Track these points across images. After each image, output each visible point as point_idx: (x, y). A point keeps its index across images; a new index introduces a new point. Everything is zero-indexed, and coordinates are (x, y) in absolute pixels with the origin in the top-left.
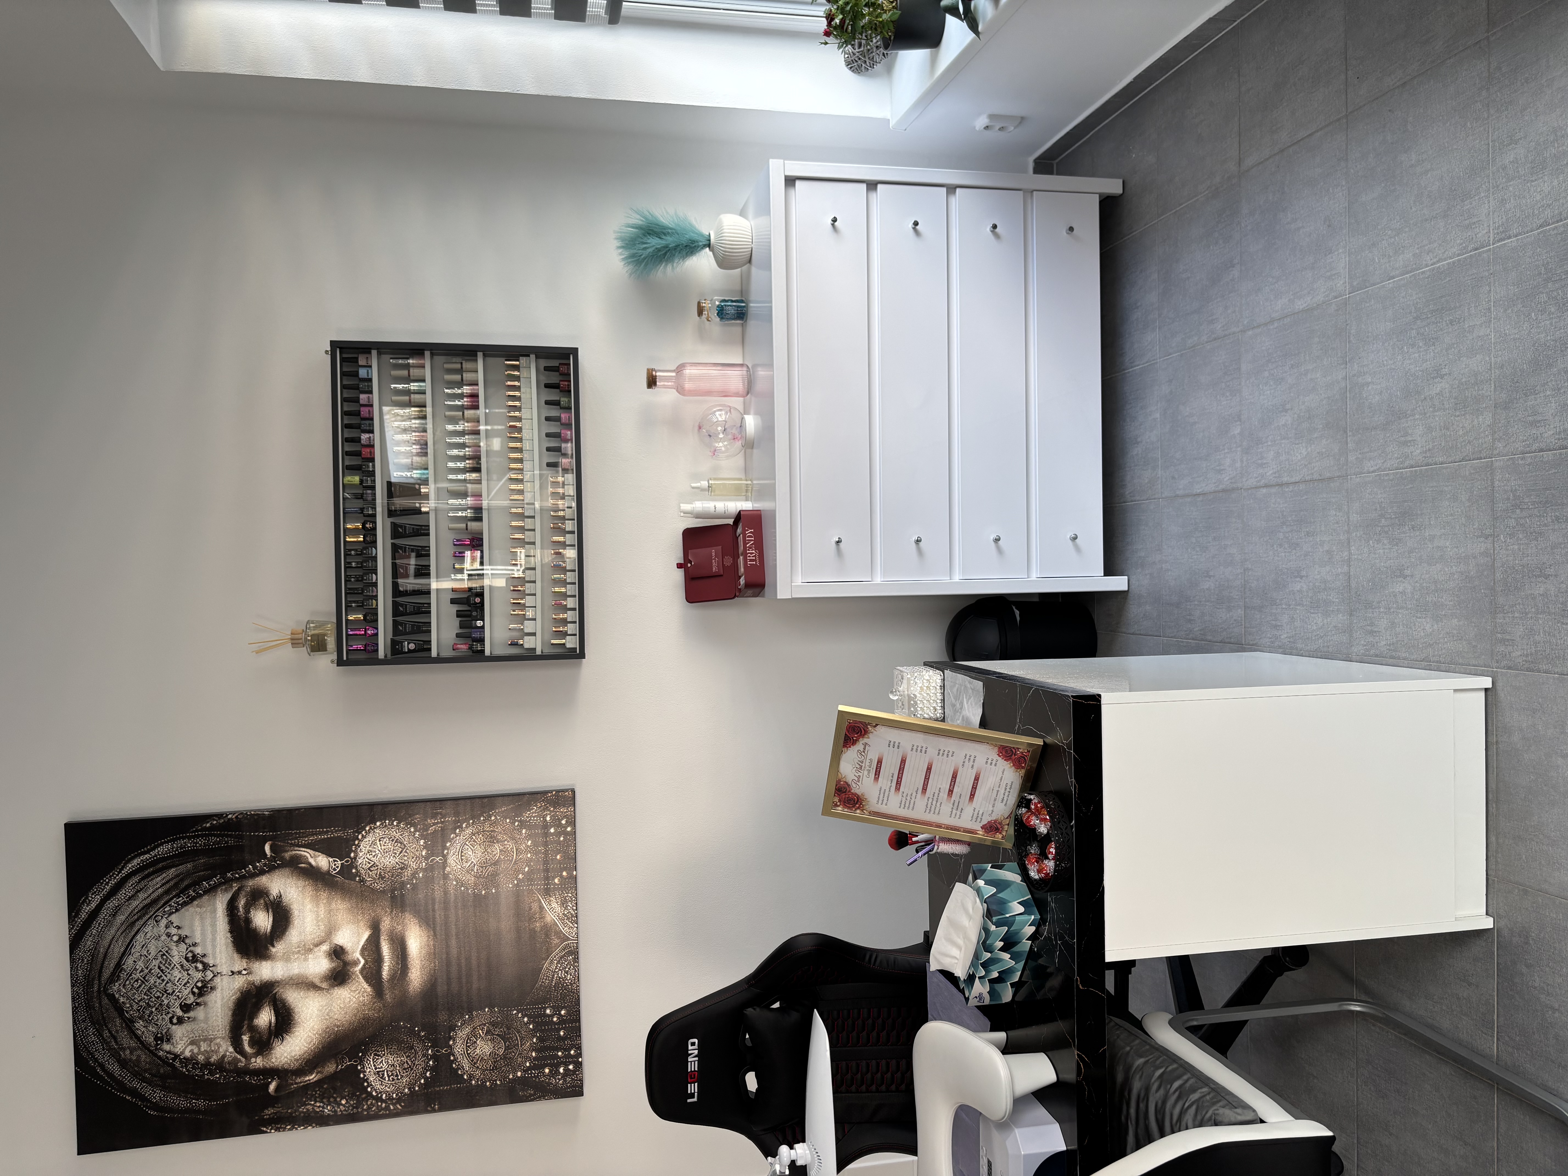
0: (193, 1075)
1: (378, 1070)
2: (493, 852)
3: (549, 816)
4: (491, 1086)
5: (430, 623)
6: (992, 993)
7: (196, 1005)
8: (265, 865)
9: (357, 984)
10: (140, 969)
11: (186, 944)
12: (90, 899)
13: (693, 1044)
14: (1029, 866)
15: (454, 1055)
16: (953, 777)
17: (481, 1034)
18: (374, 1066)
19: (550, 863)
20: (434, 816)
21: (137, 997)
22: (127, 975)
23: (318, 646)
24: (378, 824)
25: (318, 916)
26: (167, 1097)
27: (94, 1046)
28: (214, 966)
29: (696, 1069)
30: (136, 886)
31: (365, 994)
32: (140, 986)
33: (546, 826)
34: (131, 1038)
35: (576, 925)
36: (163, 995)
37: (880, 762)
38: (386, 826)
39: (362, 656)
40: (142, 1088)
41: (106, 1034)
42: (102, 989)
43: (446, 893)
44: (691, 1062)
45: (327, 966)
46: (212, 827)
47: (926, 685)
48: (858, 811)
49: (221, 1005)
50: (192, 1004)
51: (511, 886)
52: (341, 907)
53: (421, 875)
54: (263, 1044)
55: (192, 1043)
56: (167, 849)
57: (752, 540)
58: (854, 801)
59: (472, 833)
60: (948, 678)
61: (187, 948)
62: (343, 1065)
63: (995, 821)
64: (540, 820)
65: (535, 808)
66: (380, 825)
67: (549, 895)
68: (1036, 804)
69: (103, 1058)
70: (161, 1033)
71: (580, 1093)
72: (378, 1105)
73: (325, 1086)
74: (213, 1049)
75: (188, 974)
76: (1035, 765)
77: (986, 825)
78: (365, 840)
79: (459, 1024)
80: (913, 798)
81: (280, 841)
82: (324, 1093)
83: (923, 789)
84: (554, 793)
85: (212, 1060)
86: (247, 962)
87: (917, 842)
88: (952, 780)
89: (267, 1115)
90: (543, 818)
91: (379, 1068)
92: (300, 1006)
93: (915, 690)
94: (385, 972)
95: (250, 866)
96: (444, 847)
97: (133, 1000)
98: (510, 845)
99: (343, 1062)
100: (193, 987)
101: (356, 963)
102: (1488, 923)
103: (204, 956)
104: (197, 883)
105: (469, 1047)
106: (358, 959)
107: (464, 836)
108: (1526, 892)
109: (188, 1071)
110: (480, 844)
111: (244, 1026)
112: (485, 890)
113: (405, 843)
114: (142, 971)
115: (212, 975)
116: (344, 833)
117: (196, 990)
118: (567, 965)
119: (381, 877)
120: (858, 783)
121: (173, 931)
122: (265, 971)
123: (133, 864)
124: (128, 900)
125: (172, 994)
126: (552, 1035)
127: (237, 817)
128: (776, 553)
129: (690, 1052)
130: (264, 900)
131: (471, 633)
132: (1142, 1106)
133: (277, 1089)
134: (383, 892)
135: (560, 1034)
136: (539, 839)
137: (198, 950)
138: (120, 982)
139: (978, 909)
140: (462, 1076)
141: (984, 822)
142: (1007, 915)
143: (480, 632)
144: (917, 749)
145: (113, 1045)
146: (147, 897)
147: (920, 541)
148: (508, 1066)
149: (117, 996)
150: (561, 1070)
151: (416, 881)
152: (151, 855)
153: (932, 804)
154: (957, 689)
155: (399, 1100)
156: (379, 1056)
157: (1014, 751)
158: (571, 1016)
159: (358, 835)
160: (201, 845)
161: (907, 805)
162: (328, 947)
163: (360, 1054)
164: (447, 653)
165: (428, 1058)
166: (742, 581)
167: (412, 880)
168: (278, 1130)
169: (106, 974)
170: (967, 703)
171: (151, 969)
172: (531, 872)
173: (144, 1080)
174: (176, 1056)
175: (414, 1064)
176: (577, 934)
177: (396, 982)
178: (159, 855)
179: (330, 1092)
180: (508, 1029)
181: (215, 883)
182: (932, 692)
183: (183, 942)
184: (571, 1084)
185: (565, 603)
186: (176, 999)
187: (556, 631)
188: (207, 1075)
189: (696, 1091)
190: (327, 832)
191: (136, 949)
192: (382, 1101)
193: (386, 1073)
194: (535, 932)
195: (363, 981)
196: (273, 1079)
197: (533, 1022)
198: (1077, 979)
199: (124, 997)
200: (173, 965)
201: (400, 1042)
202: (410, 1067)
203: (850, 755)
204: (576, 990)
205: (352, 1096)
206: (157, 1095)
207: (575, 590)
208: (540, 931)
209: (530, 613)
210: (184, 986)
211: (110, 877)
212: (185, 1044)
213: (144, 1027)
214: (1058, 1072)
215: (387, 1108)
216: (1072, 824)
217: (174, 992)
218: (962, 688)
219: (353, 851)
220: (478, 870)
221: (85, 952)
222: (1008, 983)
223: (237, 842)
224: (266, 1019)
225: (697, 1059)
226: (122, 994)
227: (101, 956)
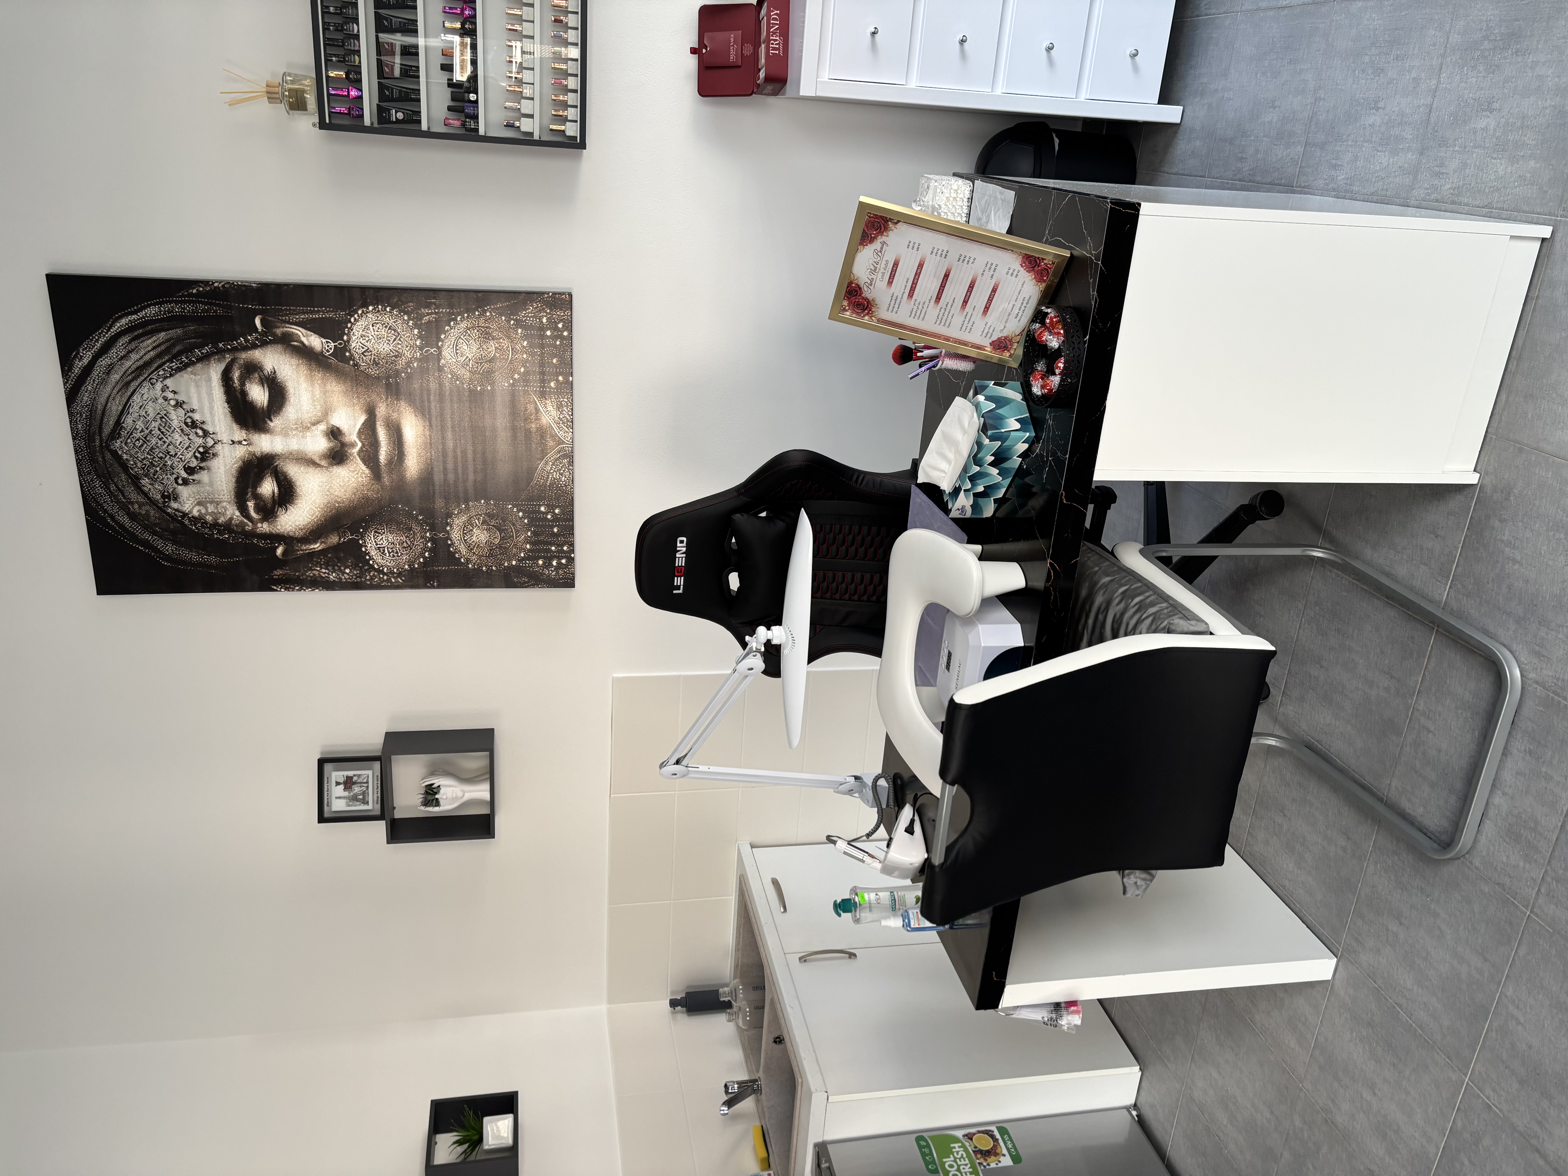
0: (202, 533)
1: (379, 546)
2: (488, 348)
3: (545, 318)
4: (487, 570)
5: (419, 90)
6: (975, 507)
7: (199, 469)
8: (257, 339)
9: (355, 465)
10: (140, 429)
11: (184, 409)
12: (82, 354)
13: (682, 542)
14: (1033, 383)
15: (451, 540)
16: (970, 287)
17: (478, 523)
18: (375, 542)
19: (547, 366)
20: (428, 306)
21: (140, 456)
22: (128, 433)
23: (297, 104)
24: (371, 308)
25: (313, 395)
26: (179, 551)
27: (103, 497)
28: (213, 433)
29: (683, 565)
30: (127, 346)
31: (364, 475)
32: (142, 445)
33: (542, 329)
34: (139, 494)
35: (571, 430)
36: (166, 456)
37: (896, 264)
38: (378, 311)
39: (346, 122)
40: (154, 541)
41: (113, 487)
42: (104, 444)
43: (441, 385)
44: (679, 558)
45: (326, 446)
46: (198, 294)
47: (954, 195)
48: (866, 318)
49: (225, 471)
50: (195, 467)
51: (506, 385)
52: (336, 390)
53: (415, 365)
54: (269, 511)
55: (199, 503)
56: (154, 312)
57: (777, 24)
58: (864, 306)
59: (467, 327)
60: (977, 189)
61: (186, 414)
62: (345, 539)
63: (1006, 338)
64: (536, 321)
65: (531, 308)
66: (373, 309)
67: (545, 397)
68: (1051, 319)
69: (113, 509)
70: (168, 492)
71: (572, 585)
72: (380, 577)
73: (330, 555)
74: (220, 511)
75: (189, 439)
76: (1056, 281)
77: (996, 341)
78: (358, 324)
79: (456, 512)
80: (925, 307)
81: (270, 316)
82: (328, 562)
83: (937, 298)
84: (551, 294)
85: (220, 521)
86: (246, 433)
87: (922, 358)
88: (968, 289)
89: (276, 575)
90: (539, 319)
91: (380, 544)
92: (301, 480)
93: (941, 200)
94: (383, 457)
95: (241, 338)
96: (439, 339)
97: (136, 458)
98: (505, 343)
99: (345, 535)
100: (195, 452)
101: (353, 445)
102: (1473, 479)
103: (203, 423)
104: (189, 350)
105: (465, 534)
106: (355, 442)
107: (459, 330)
108: (1521, 450)
109: (197, 528)
110: (475, 340)
111: (248, 493)
112: (480, 386)
113: (399, 330)
114: (142, 431)
115: (213, 442)
116: (336, 315)
117: (199, 455)
118: (562, 467)
119: (376, 363)
120: (870, 287)
121: (170, 395)
122: (265, 444)
123: (121, 324)
124: (120, 360)
125: (175, 456)
126: (546, 531)
127: (223, 286)
128: (802, 43)
129: (678, 549)
130: (258, 374)
131: (463, 107)
132: (1101, 617)
133: (284, 553)
134: (378, 378)
135: (553, 531)
136: (535, 341)
137: (197, 417)
138: (121, 440)
139: (976, 422)
140: (459, 559)
141: (994, 338)
142: (1003, 431)
143: (474, 107)
144: (937, 253)
145: (121, 499)
146: (140, 359)
147: (965, 41)
148: (503, 555)
149: (120, 453)
150: (554, 563)
151: (411, 371)
152: (139, 316)
153: (943, 315)
154: (986, 201)
155: (400, 575)
156: (379, 533)
157: (1038, 262)
158: (564, 515)
159: (350, 319)
160: (189, 312)
161: (918, 315)
162: (325, 427)
163: (361, 530)
164: (440, 129)
165: (426, 540)
166: (762, 74)
167: (406, 369)
168: (287, 589)
169: (107, 431)
170: (995, 216)
171: (151, 430)
172: (527, 373)
173: (154, 533)
174: (185, 515)
175: (413, 544)
176: (572, 438)
177: (393, 466)
178: (147, 317)
179: (334, 561)
180: (504, 521)
181: (208, 352)
182: (959, 204)
183: (181, 407)
184: (563, 576)
185: (566, 83)
186: (179, 462)
187: (555, 115)
188: (216, 534)
189: (682, 584)
190: (318, 312)
191: (134, 408)
192: (384, 574)
193: (386, 550)
194: (530, 432)
195: (361, 463)
196: (280, 544)
197: (528, 517)
198: (1062, 493)
199: (127, 454)
200: (173, 428)
201: (398, 523)
202: (409, 546)
203: (866, 256)
204: (571, 491)
205: (354, 566)
206: (169, 549)
207: (577, 68)
208: (535, 433)
209: (527, 91)
210: (186, 449)
211: (100, 334)
212: (192, 504)
213: (150, 484)
214: (1028, 580)
215: (389, 580)
216: (1085, 339)
217: (176, 454)
218: (992, 199)
219: (346, 334)
220: (473, 365)
221: (83, 407)
222: (992, 499)
223: (227, 312)
224: (269, 489)
225: (684, 555)
226: (125, 451)
227: (99, 412)
